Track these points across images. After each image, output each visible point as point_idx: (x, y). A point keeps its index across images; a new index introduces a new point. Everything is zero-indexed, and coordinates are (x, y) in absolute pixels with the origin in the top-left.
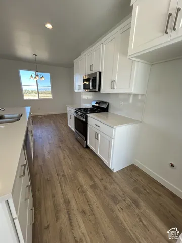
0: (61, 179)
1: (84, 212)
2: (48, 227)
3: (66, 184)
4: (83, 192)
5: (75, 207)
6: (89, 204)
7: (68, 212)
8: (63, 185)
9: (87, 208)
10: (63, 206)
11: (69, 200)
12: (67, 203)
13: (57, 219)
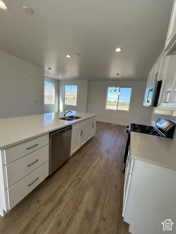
0: (76, 180)
1: (59, 223)
2: (38, 202)
3: (74, 187)
4: (76, 209)
5: (59, 212)
6: (68, 224)
7: (54, 208)
8: (72, 186)
9: (64, 224)
10: (56, 200)
11: (62, 201)
12: (60, 202)
13: (46, 204)
